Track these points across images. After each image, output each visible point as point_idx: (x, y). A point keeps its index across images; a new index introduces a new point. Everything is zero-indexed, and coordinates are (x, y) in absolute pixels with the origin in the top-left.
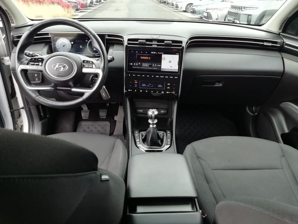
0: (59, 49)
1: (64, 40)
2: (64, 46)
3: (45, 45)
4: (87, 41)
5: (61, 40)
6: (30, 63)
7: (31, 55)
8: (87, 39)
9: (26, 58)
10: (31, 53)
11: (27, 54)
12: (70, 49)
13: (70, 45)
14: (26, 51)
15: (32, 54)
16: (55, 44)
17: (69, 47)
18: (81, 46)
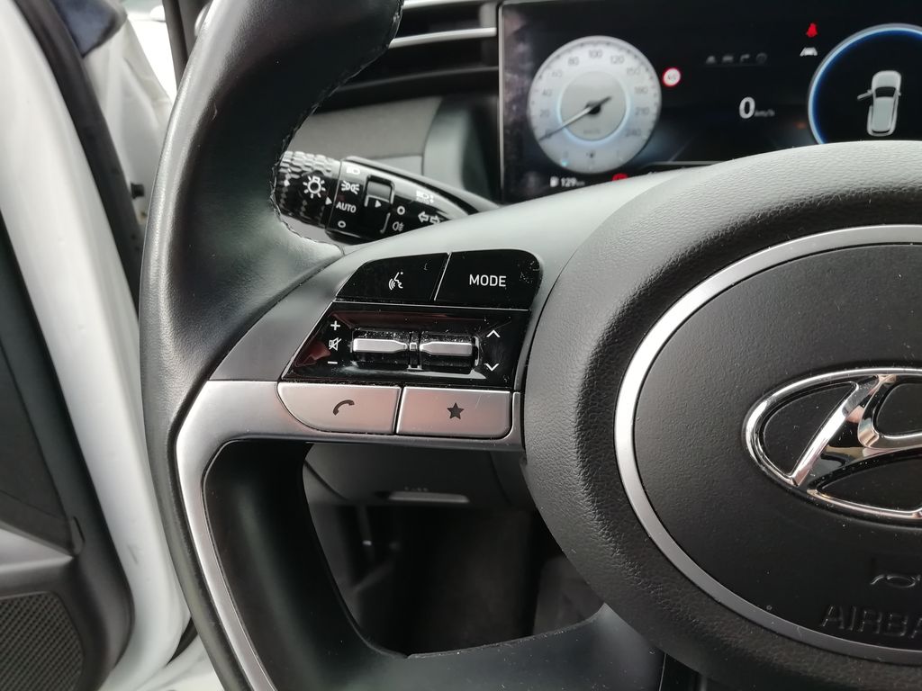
0: (548, 135)
1: (598, 55)
2: (595, 110)
3: (442, 111)
4: (809, 52)
5: (572, 62)
6: (347, 335)
7: (348, 197)
8: (812, 31)
9: (296, 259)
10: (352, 172)
11: (315, 186)
12: (645, 136)
13: (652, 100)
14: (299, 158)
15: (363, 191)
16: (522, 99)
17: (641, 112)
18: (747, 105)
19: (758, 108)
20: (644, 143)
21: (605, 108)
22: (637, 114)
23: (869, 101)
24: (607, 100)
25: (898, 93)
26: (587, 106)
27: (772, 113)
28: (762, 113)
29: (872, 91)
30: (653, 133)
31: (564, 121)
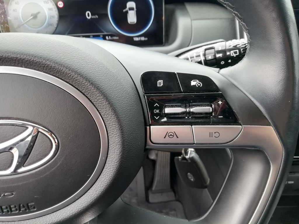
2: (35, 17)
12: (56, 26)
17: (52, 17)
18: (88, 14)
19: (92, 15)
20: (55, 28)
21: (39, 16)
22: (51, 18)
23: (127, 12)
24: (39, 13)
25: (135, 9)
26: (32, 15)
27: (97, 17)
28: (94, 17)
29: (127, 9)
30: (58, 25)
31: (24, 21)
